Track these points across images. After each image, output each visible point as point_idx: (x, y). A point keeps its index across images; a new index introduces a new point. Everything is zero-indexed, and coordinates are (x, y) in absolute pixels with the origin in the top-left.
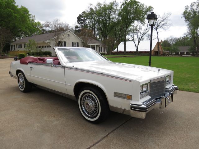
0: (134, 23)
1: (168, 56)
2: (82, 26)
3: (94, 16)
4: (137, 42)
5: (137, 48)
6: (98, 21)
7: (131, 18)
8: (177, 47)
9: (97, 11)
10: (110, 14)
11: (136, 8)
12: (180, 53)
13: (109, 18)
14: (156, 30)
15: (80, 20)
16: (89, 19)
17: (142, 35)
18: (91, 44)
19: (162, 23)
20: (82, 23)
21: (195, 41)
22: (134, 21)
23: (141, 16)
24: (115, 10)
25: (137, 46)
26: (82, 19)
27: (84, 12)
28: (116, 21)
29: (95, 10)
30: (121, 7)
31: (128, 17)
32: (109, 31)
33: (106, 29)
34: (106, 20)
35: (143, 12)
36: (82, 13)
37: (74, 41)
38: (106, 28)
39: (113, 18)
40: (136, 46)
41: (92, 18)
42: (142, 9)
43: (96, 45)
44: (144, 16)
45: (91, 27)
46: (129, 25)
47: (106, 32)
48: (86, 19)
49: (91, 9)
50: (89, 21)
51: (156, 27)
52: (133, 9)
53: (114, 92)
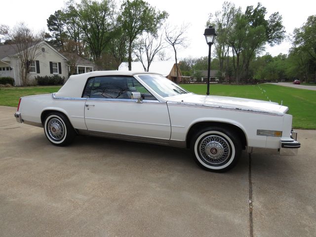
0: (141, 34)
1: (189, 83)
2: (57, 35)
3: (77, 19)
4: (146, 64)
6: (85, 28)
7: (137, 26)
8: (201, 71)
9: (81, 11)
10: (103, 18)
11: (145, 11)
12: (202, 80)
13: (103, 24)
14: (173, 46)
15: (52, 25)
16: (68, 23)
17: (153, 52)
18: (78, 66)
20: (55, 29)
22: (141, 32)
23: (152, 25)
24: (111, 13)
25: (147, 69)
26: (56, 22)
27: (59, 11)
28: (113, 30)
29: (78, 10)
30: (122, 8)
31: (133, 25)
32: (104, 46)
33: (98, 42)
34: (98, 27)
35: (155, 18)
36: (56, 12)
38: (98, 40)
39: (109, 25)
40: (145, 69)
41: (74, 23)
42: (153, 13)
43: (86, 67)
44: (155, 26)
45: (73, 38)
46: (135, 37)
47: (98, 46)
48: (62, 23)
49: (71, 7)
50: (70, 28)
51: (173, 42)
52: (140, 13)
53: (258, 130)
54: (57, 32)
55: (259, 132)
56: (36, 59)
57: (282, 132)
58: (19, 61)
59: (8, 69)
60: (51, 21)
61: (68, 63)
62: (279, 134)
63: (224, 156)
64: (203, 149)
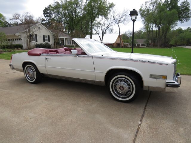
0: (98, 18)
1: (128, 47)
2: (49, 19)
3: (60, 10)
4: (101, 36)
5: (102, 41)
6: (65, 15)
7: (95, 12)
9: (63, 4)
10: (76, 9)
11: (100, 3)
13: (75, 12)
14: (118, 24)
15: (46, 14)
16: (55, 12)
17: (105, 28)
18: (60, 37)
19: (123, 19)
20: (48, 16)
21: (148, 35)
22: (98, 16)
23: (104, 12)
24: (80, 5)
25: (102, 39)
26: (49, 12)
27: (50, 5)
28: (81, 15)
29: (61, 4)
30: (87, 2)
31: (93, 12)
32: (76, 25)
33: (73, 23)
34: (72, 14)
35: (106, 7)
36: (48, 6)
37: (45, 34)
38: (72, 22)
39: (79, 12)
40: (100, 39)
41: (58, 12)
42: (105, 5)
43: (65, 38)
44: (107, 12)
45: (58, 21)
46: (94, 20)
47: (72, 25)
48: (52, 12)
49: (57, 3)
50: (56, 15)
51: (118, 22)
52: (97, 5)
53: (150, 75)
54: (49, 18)
55: (151, 76)
56: (35, 33)
57: (167, 76)
58: (25, 35)
59: (19, 40)
60: (46, 12)
61: (54, 35)
62: (165, 77)
63: (129, 91)
64: (115, 87)
